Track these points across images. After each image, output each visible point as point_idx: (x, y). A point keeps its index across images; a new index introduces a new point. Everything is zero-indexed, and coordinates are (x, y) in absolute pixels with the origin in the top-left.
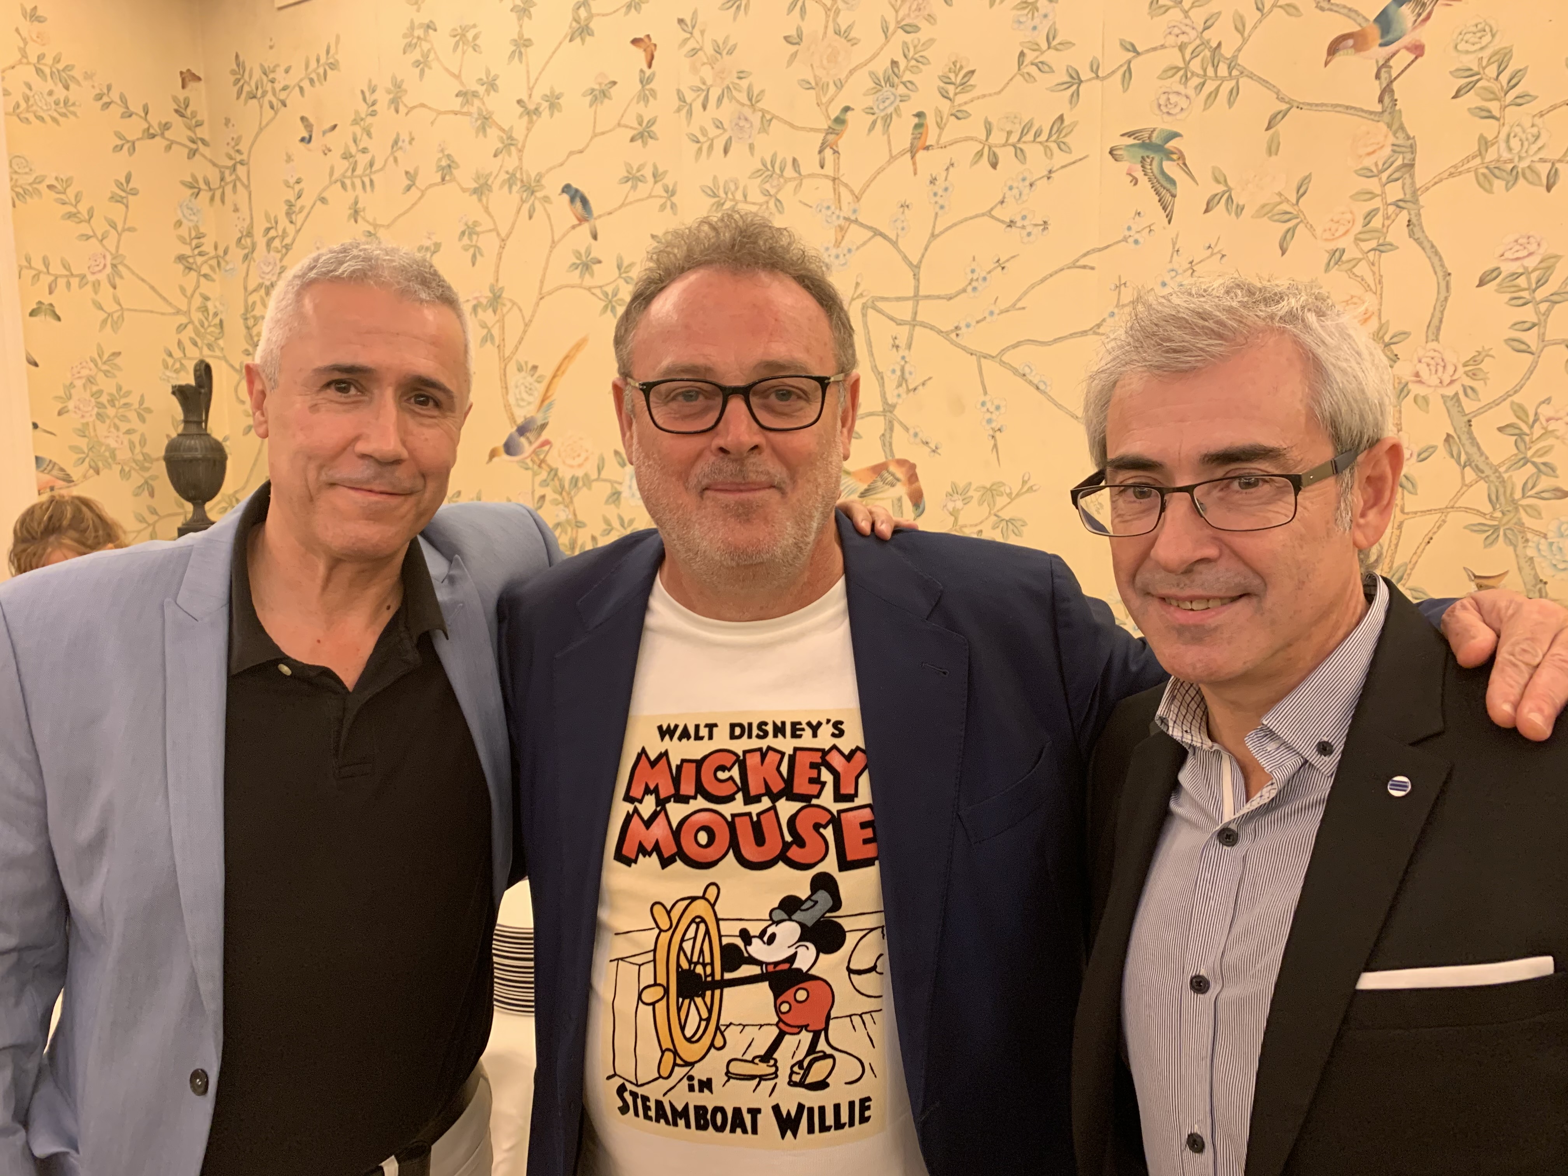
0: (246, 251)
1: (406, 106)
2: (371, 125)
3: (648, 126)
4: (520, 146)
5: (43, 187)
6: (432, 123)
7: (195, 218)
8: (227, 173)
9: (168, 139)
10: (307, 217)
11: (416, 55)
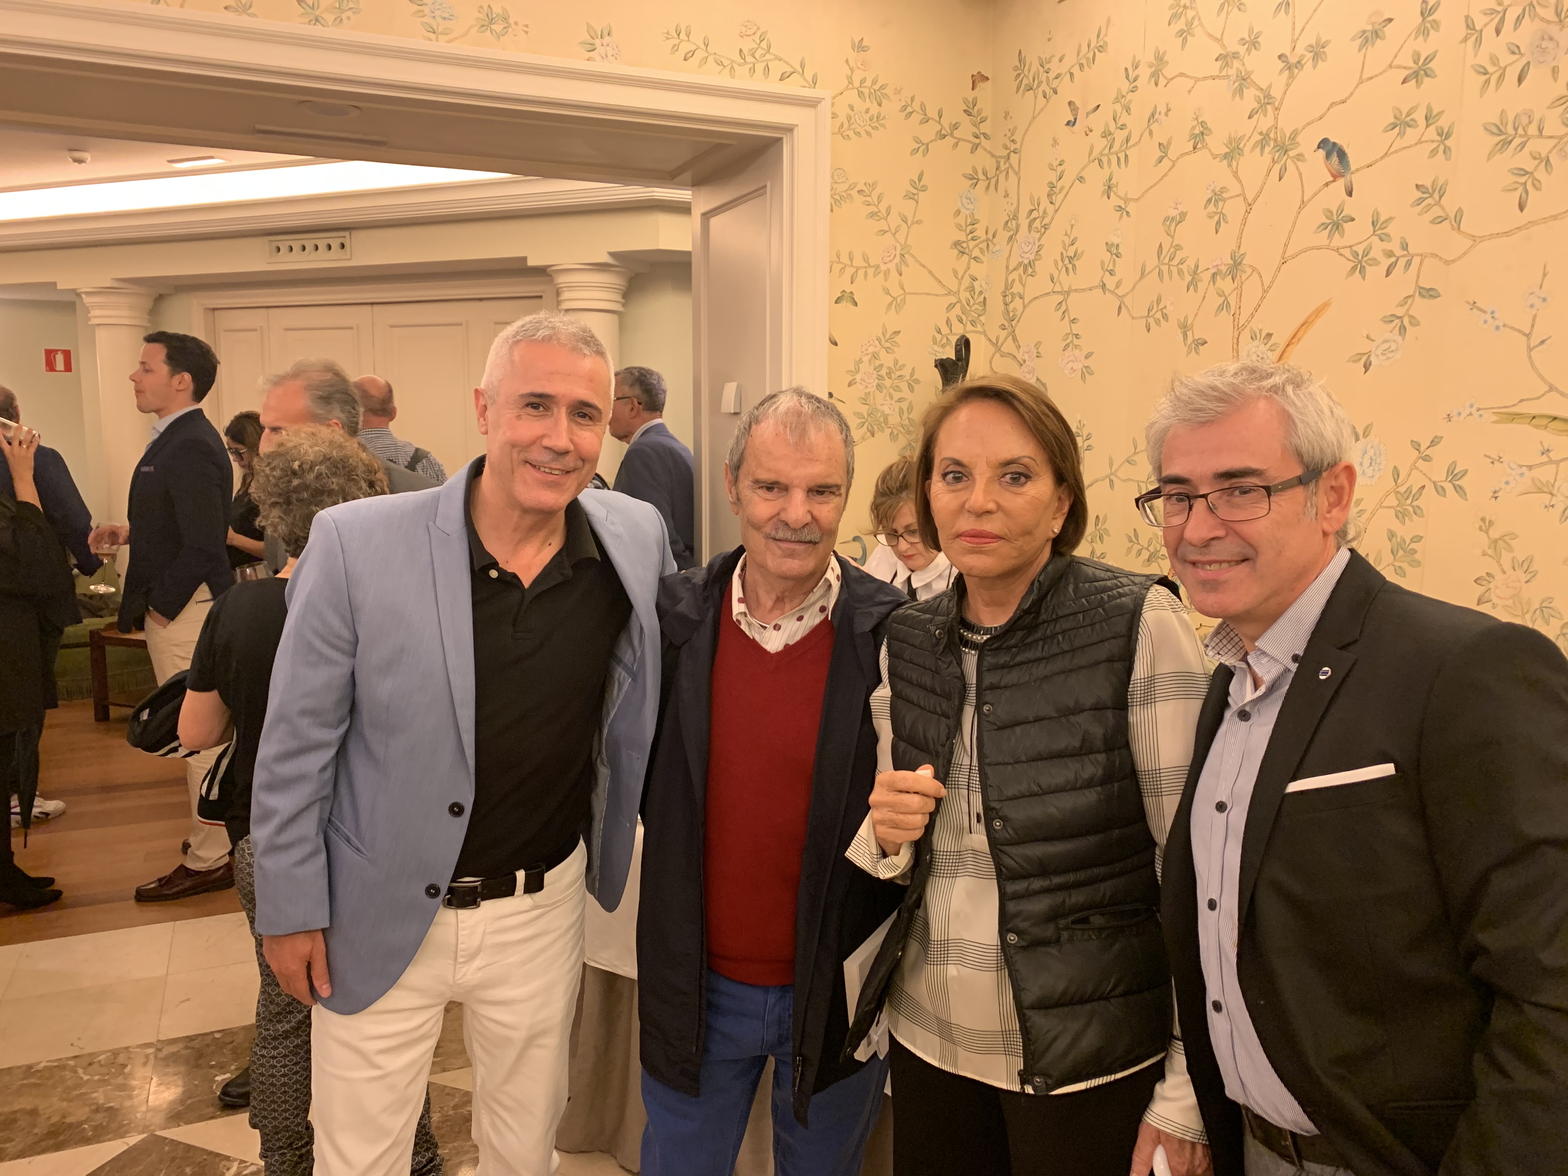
0: (1011, 233)
1: (1165, 77)
2: (1130, 101)
3: (1424, 64)
4: (1276, 104)
5: (854, 193)
6: (1189, 91)
7: (971, 207)
8: (1002, 161)
9: (956, 138)
10: (1065, 196)
11: (1181, 24)
